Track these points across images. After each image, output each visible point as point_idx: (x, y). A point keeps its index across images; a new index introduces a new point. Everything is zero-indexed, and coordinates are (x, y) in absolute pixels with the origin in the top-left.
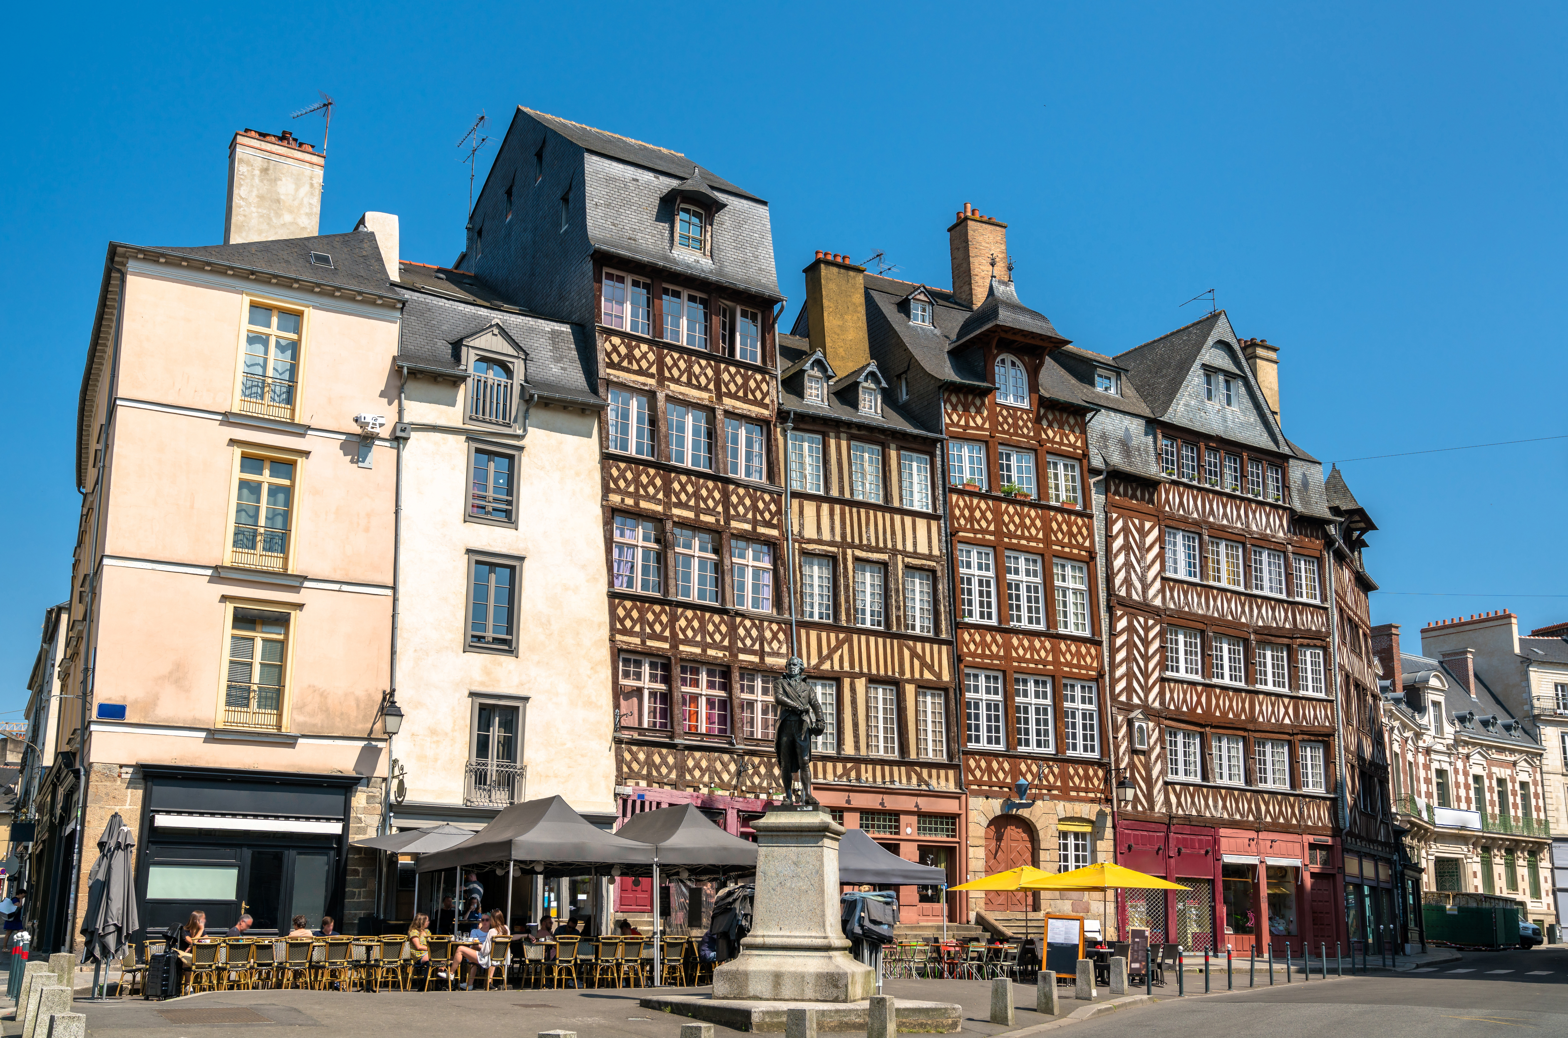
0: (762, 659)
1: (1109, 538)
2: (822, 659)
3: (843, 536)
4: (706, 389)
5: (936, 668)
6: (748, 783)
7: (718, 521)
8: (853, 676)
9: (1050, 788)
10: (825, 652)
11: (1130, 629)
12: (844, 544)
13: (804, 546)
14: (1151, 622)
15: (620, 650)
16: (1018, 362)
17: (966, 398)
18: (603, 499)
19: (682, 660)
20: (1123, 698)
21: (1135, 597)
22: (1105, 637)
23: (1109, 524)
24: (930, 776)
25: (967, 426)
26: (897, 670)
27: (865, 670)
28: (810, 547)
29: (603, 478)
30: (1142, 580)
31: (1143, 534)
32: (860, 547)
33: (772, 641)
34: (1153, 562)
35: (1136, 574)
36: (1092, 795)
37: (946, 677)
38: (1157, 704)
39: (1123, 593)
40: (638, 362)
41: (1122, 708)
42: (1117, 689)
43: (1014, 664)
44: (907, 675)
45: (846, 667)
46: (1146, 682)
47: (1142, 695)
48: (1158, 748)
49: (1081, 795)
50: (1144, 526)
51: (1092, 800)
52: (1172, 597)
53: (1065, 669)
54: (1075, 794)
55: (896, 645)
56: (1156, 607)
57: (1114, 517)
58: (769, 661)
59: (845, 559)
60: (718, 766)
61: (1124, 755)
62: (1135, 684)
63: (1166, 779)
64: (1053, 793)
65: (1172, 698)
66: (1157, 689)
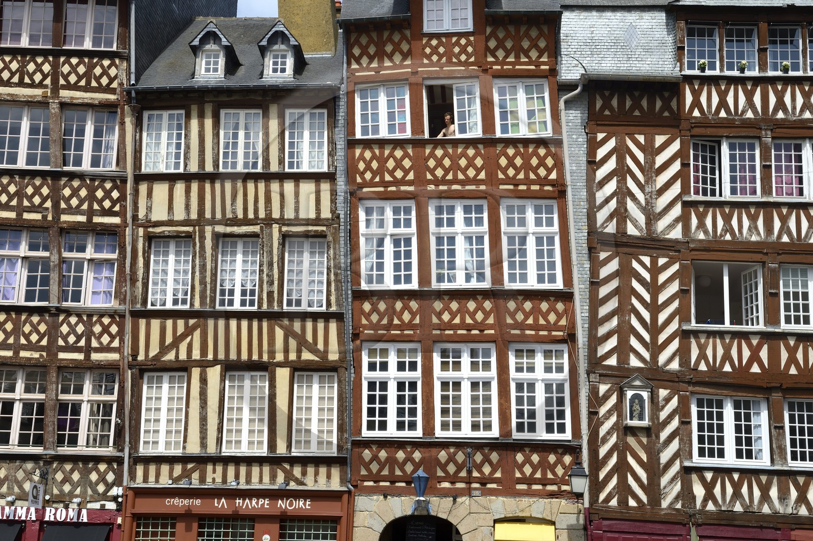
0: (88, 357)
2: (164, 349)
3: (201, 211)
4: (41, 85)
5: (320, 346)
6: (56, 491)
7: (45, 217)
8: (204, 365)
9: (484, 481)
10: (169, 340)
11: (626, 272)
12: (201, 221)
13: (150, 230)
14: (662, 261)
17: (381, 37)
20: (613, 361)
21: (631, 230)
22: (580, 289)
23: (593, 146)
24: (304, 474)
25: (381, 67)
26: (265, 352)
27: (221, 356)
28: (158, 230)
30: (648, 209)
31: (651, 151)
32: (223, 222)
34: (669, 183)
35: (639, 203)
36: (554, 488)
37: (333, 356)
38: (675, 365)
41: (607, 374)
42: (602, 350)
43: (434, 332)
44: (279, 357)
45: (196, 355)
46: (654, 338)
47: (647, 355)
48: (675, 423)
49: (535, 487)
50: (653, 141)
51: (552, 495)
52: (701, 225)
53: (513, 332)
54: (524, 487)
55: (265, 324)
56: (670, 240)
57: (600, 136)
58: (95, 356)
59: (202, 238)
60: (20, 475)
61: (609, 433)
62: (634, 342)
63: (687, 464)
64: (489, 486)
65: (702, 356)
66: (675, 345)
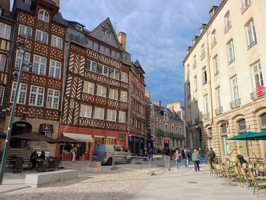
1: (69, 58)
5: (2, 80)
9: (39, 116)
11: (73, 79)
14: (79, 79)
16: (47, 12)
17: (28, 15)
20: (68, 96)
21: (75, 72)
22: (64, 80)
23: (70, 55)
25: (26, 22)
30: (78, 69)
31: (80, 59)
34: (82, 65)
35: (77, 68)
36: (54, 118)
37: (5, 83)
38: (79, 98)
39: (71, 71)
41: (67, 98)
42: (67, 93)
43: (32, 83)
46: (76, 93)
47: (74, 96)
48: (78, 109)
49: (50, 118)
50: (81, 57)
51: (53, 120)
52: (87, 74)
53: (49, 86)
54: (48, 118)
56: (81, 76)
57: (71, 53)
61: (66, 109)
62: (73, 93)
63: (79, 116)
64: (40, 117)
65: (84, 97)
66: (79, 95)
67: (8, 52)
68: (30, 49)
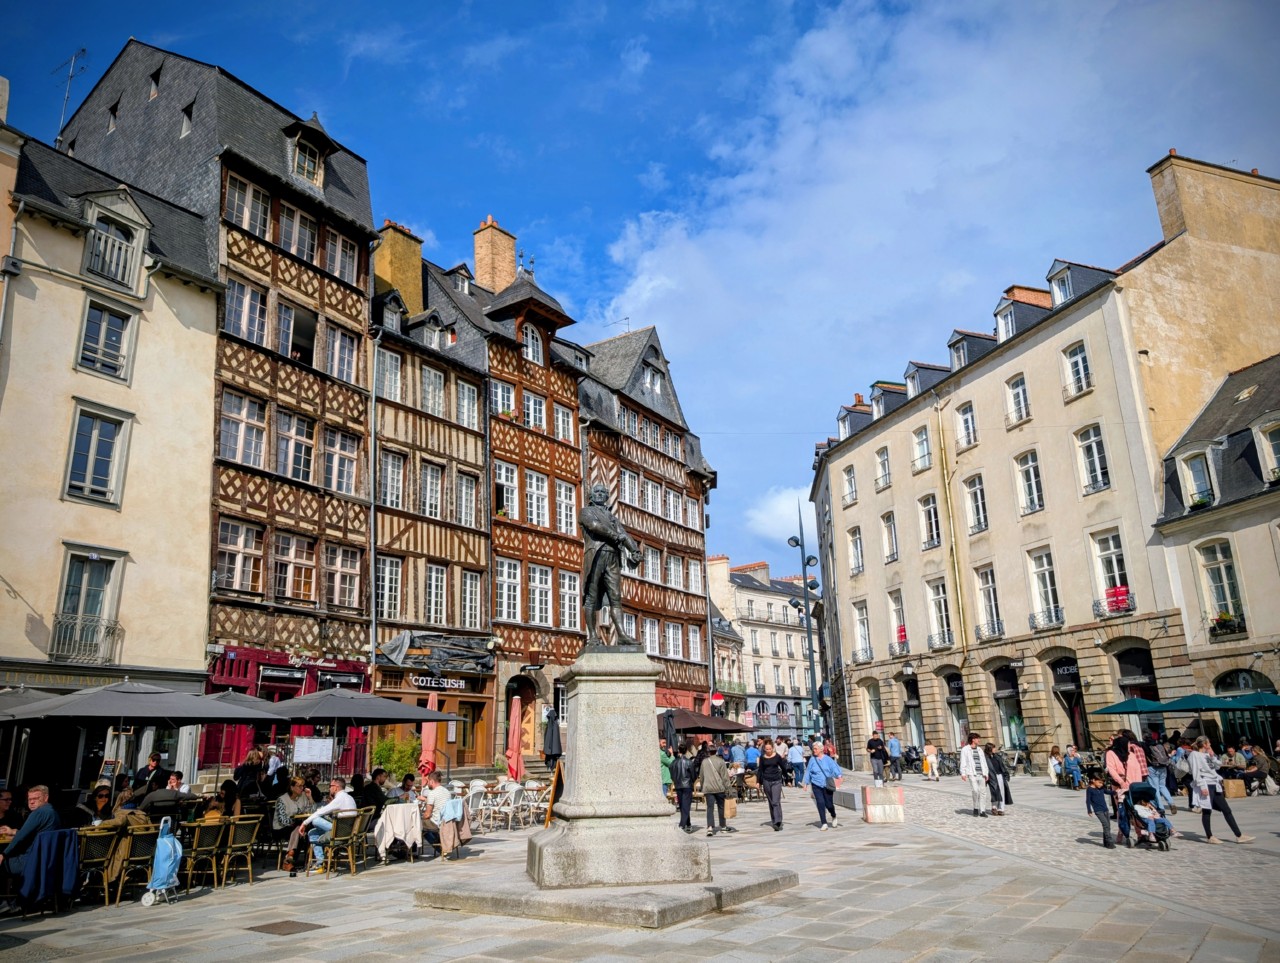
0: (345, 534)
1: (589, 471)
2: (393, 540)
3: (414, 440)
4: (311, 296)
5: (477, 555)
6: (329, 645)
7: (315, 411)
8: (417, 556)
9: (549, 654)
10: (396, 534)
12: (414, 447)
13: (384, 443)
15: (222, 515)
16: (536, 332)
17: (503, 349)
18: (216, 374)
19: (277, 529)
23: (590, 459)
25: (502, 371)
26: (448, 553)
28: (389, 445)
29: (218, 355)
31: (608, 469)
32: (425, 450)
33: (354, 521)
37: (483, 563)
40: (256, 259)
44: (456, 559)
45: (412, 549)
50: (609, 464)
55: (449, 532)
57: (593, 454)
58: (351, 536)
59: (414, 458)
60: (304, 628)
64: (551, 657)
67: (481, 468)
68: (517, 454)
